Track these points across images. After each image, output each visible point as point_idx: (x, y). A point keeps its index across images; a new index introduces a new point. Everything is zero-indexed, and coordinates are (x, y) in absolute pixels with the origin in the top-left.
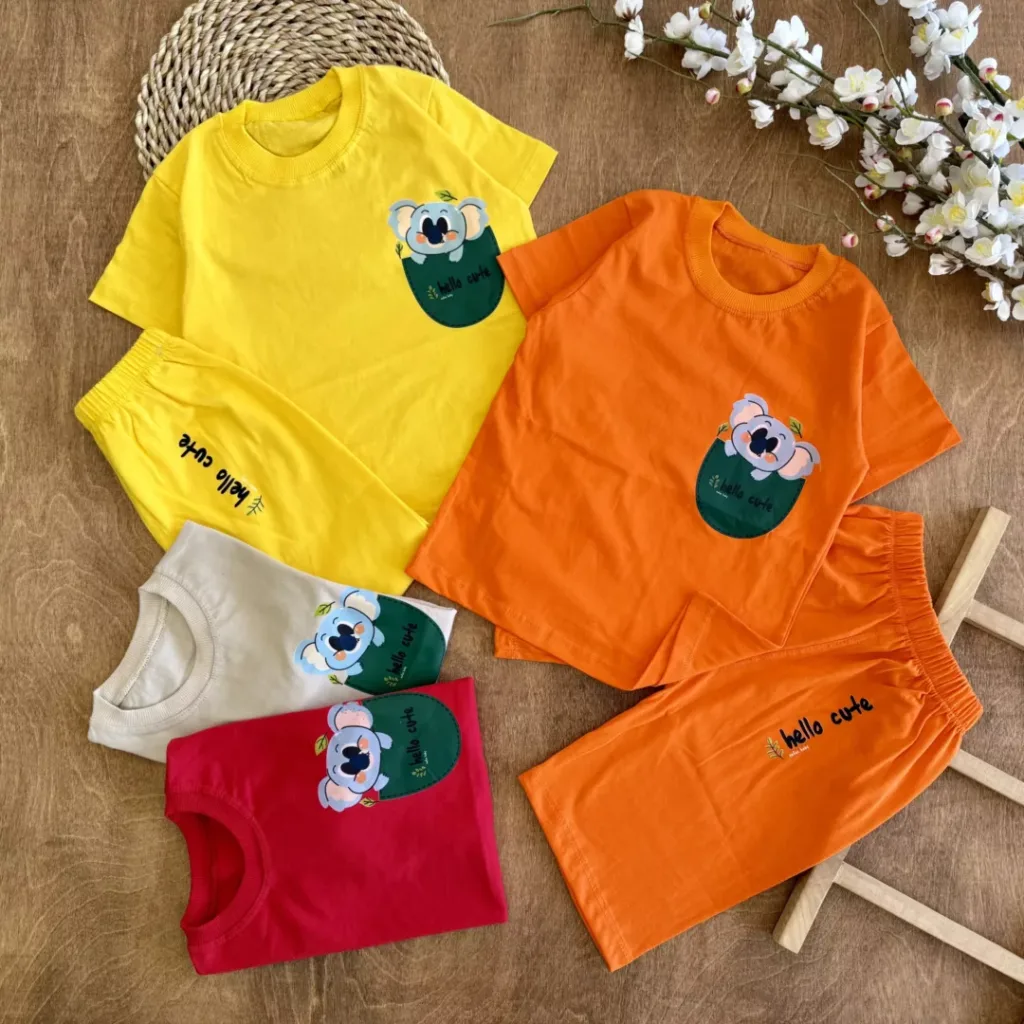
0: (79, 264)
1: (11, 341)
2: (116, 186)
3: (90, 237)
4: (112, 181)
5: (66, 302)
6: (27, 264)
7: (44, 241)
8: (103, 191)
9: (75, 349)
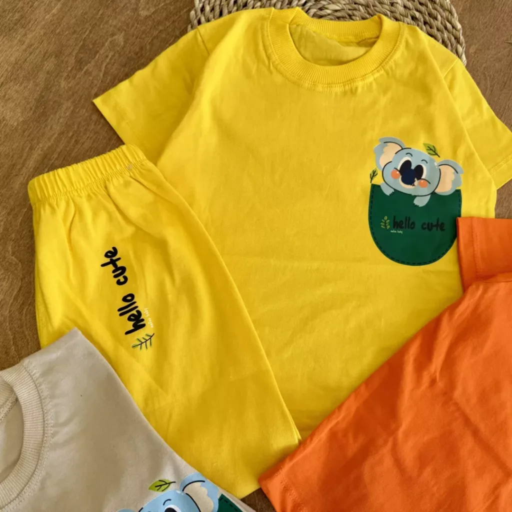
0: (100, 71)
1: (11, 105)
2: (161, 28)
3: (120, 55)
4: (159, 23)
5: (73, 95)
6: (58, 54)
7: (82, 43)
8: (148, 27)
9: (59, 134)
